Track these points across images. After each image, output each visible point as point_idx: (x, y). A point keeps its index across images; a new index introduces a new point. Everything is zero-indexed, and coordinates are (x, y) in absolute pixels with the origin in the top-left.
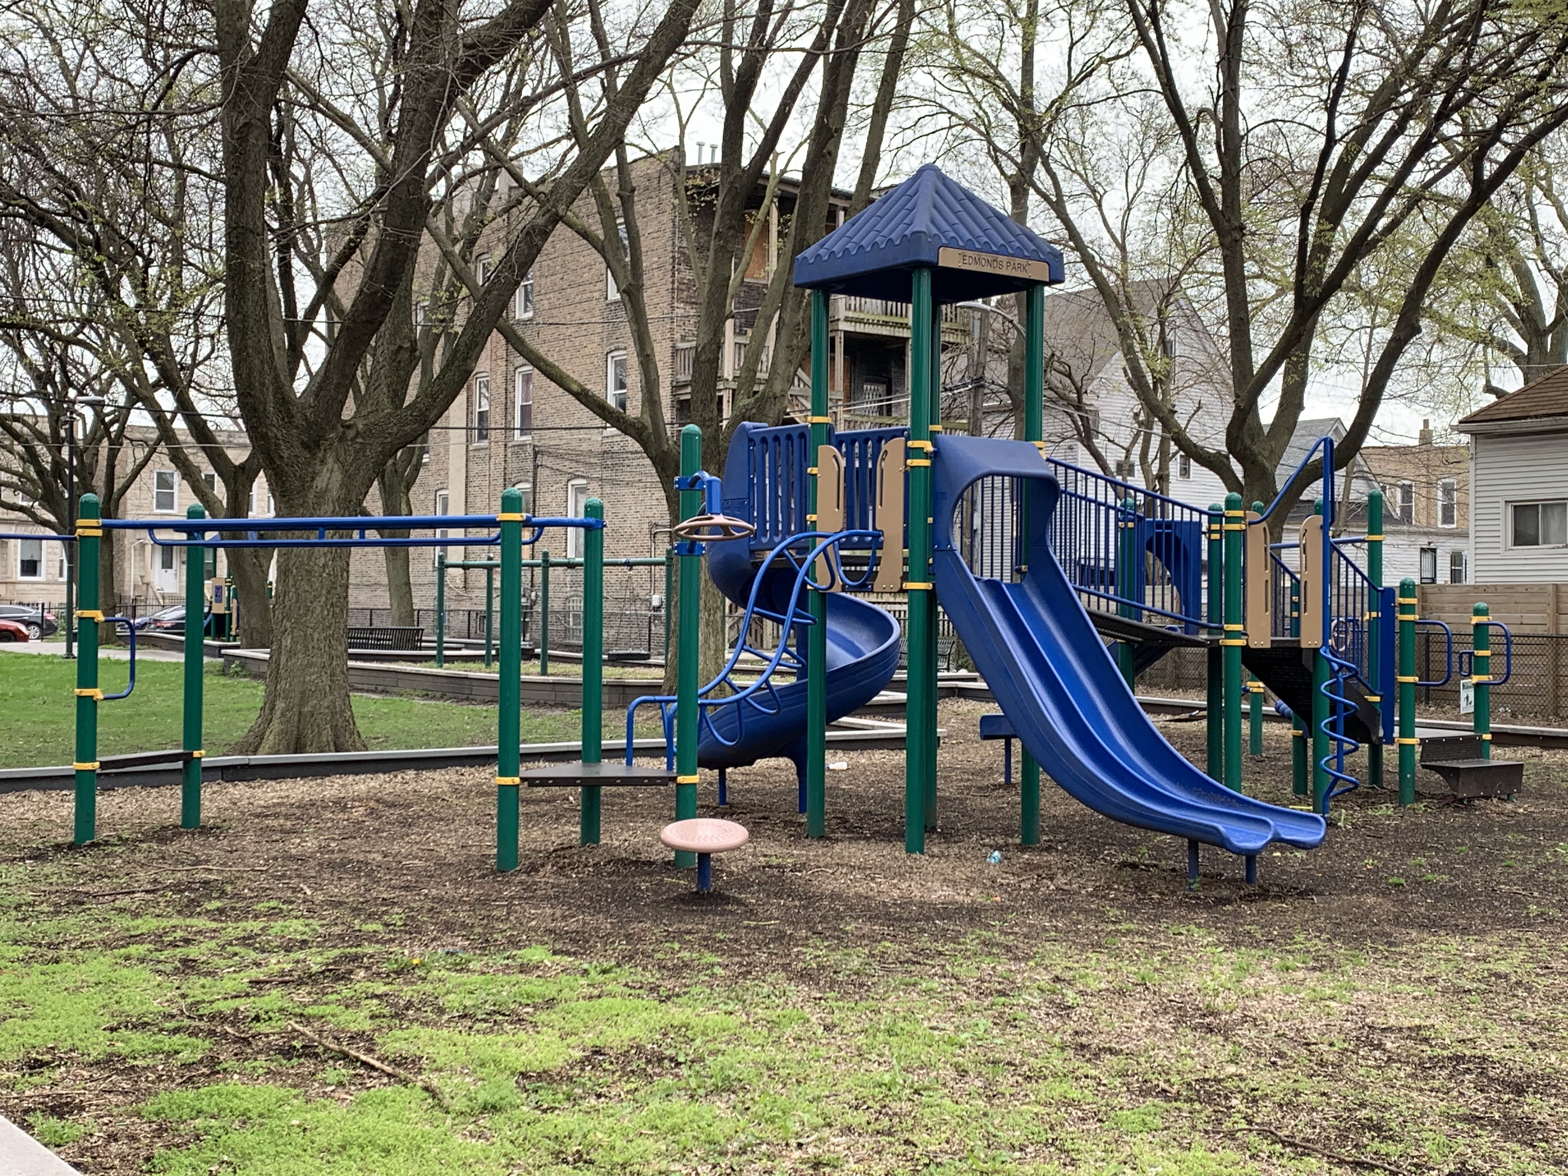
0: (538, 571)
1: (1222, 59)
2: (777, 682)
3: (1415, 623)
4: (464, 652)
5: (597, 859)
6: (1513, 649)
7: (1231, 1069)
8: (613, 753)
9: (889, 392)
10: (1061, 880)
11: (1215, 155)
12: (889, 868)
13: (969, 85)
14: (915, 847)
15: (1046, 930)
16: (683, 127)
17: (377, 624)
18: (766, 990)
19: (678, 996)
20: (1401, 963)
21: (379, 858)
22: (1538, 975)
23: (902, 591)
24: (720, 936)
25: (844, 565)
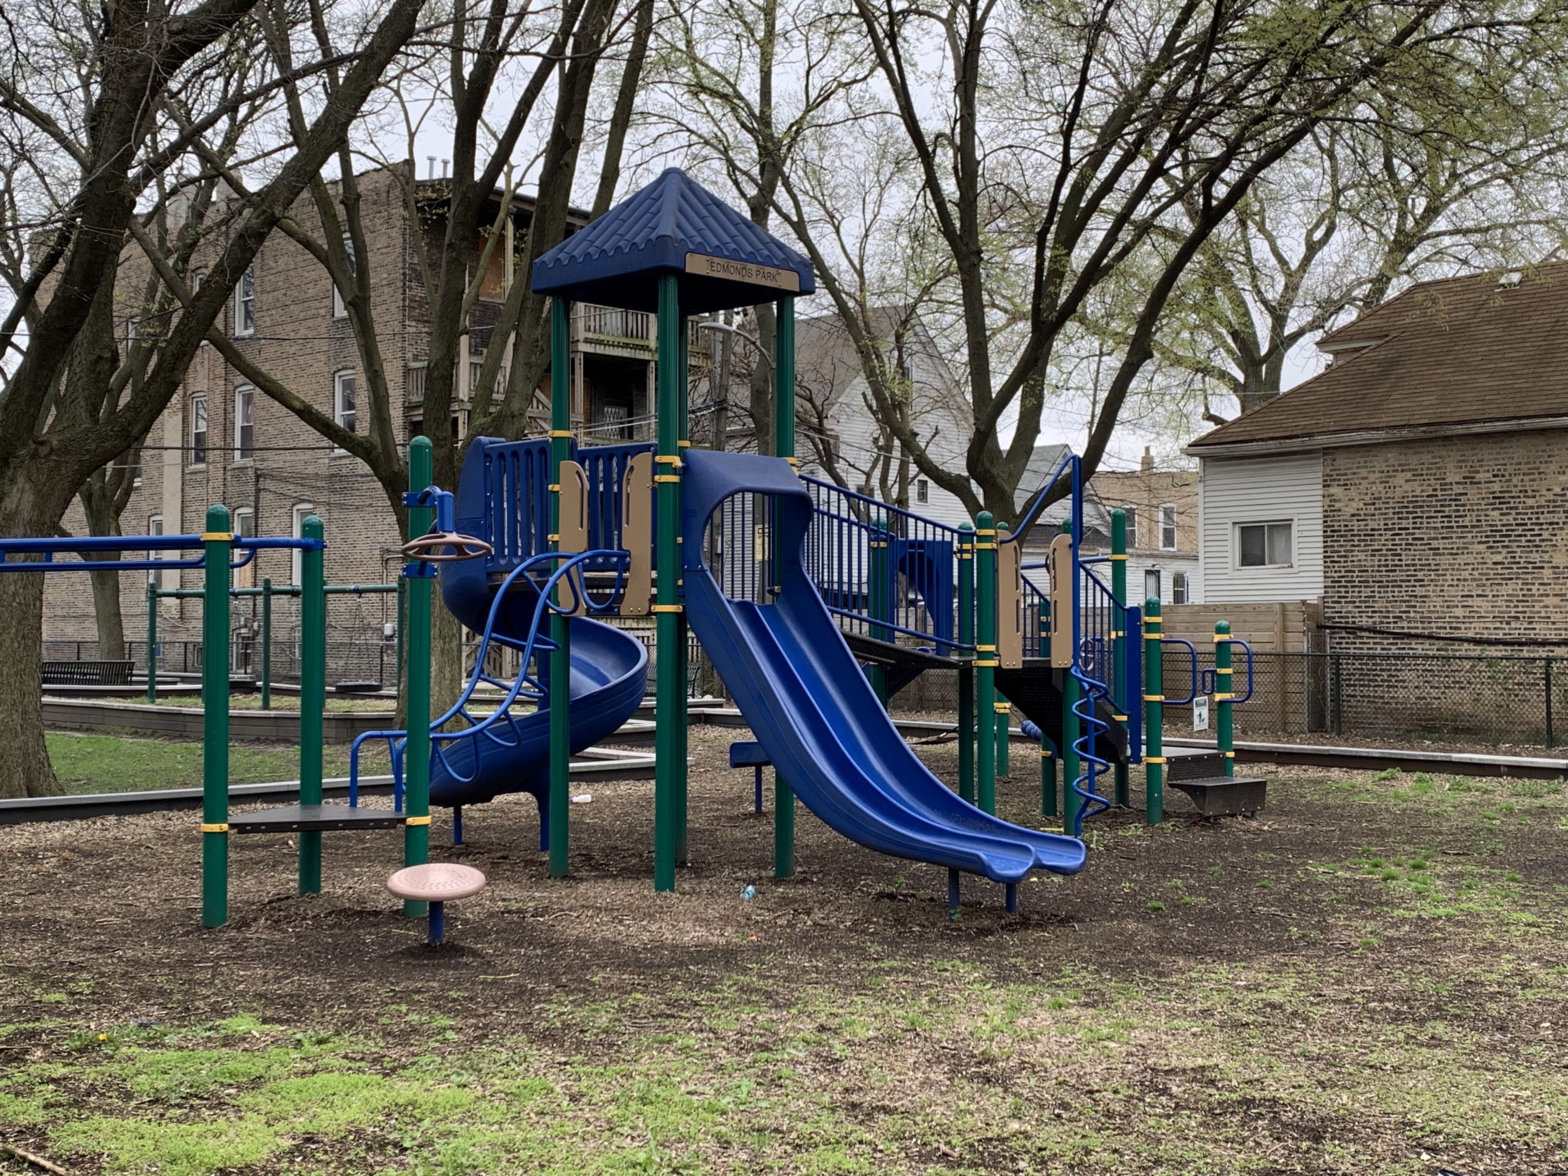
0: (260, 600)
1: (958, 84)
2: (517, 712)
3: (1160, 641)
4: (180, 686)
5: (317, 911)
6: (1256, 667)
7: (1015, 1125)
8: (336, 792)
9: (630, 414)
10: (818, 915)
11: (953, 181)
12: (638, 908)
13: (708, 104)
14: (665, 884)
15: (805, 971)
16: (412, 136)
17: (85, 657)
18: (504, 1056)
19: (404, 1067)
20: (1173, 995)
21: (69, 915)
22: (1312, 1003)
23: (650, 613)
24: (453, 994)
25: (588, 587)
